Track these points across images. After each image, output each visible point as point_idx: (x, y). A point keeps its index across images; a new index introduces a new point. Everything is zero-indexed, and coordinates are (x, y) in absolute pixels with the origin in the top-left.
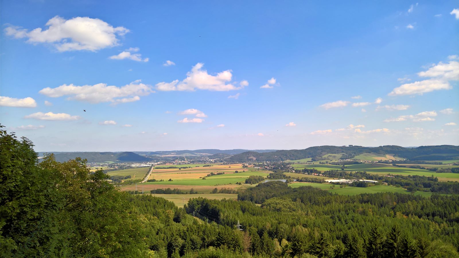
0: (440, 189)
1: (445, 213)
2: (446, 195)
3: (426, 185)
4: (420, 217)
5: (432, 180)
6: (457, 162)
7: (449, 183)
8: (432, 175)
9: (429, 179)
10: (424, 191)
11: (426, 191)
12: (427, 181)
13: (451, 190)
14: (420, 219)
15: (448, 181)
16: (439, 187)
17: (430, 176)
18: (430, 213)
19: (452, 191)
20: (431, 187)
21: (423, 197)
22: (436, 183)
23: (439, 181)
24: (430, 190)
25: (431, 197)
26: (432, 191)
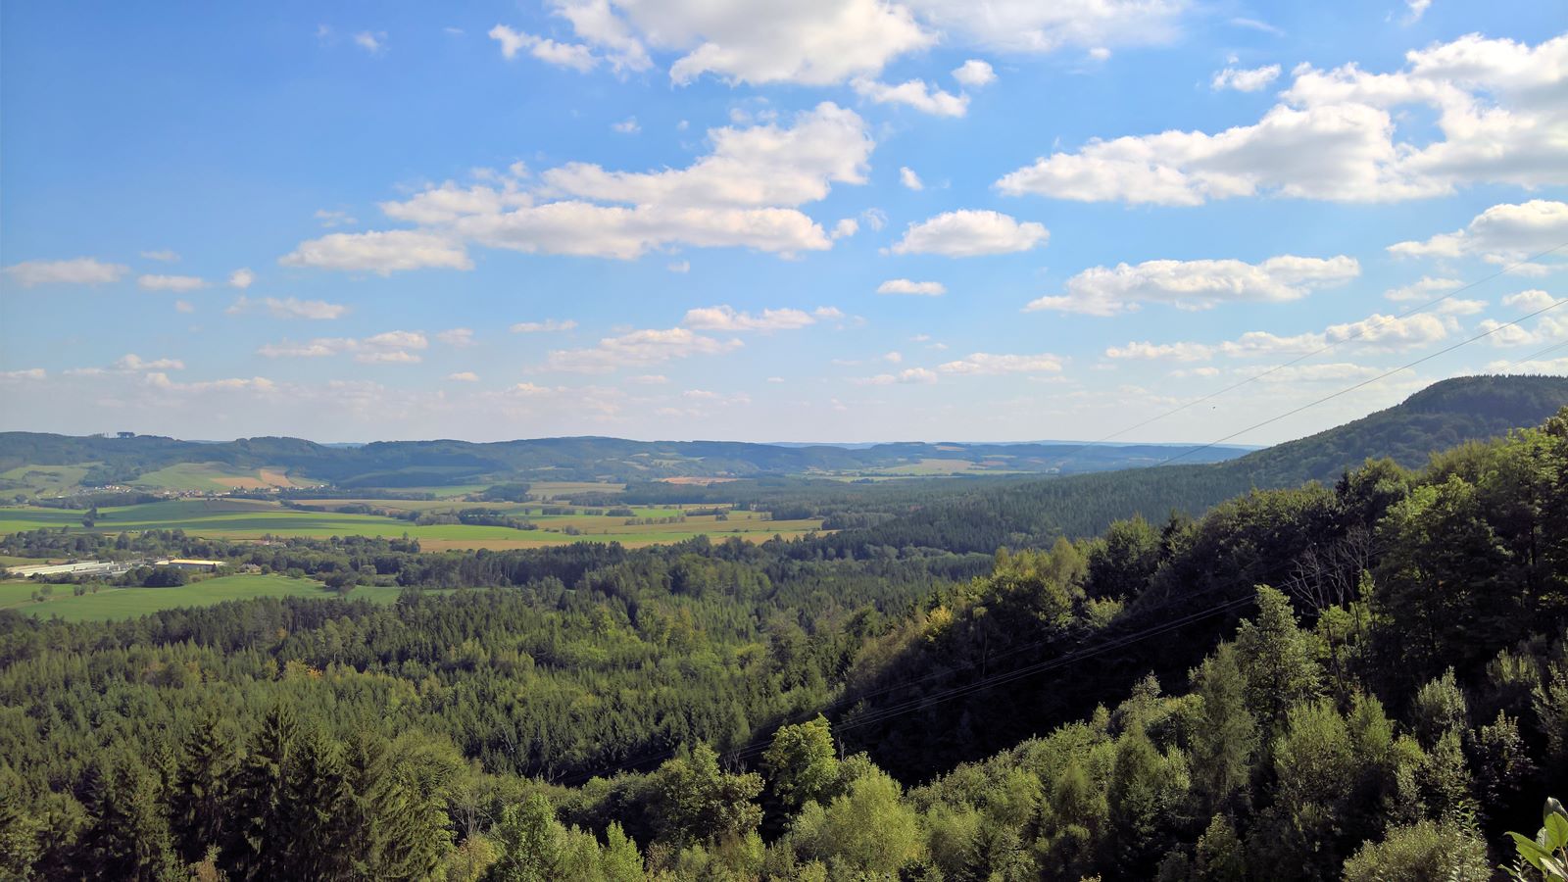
0: (425, 575)
1: (435, 648)
2: (437, 592)
3: (384, 567)
4: (361, 668)
5: (403, 549)
6: (476, 492)
7: (452, 557)
8: (405, 534)
9: (395, 546)
10: (377, 585)
11: (383, 585)
12: (387, 554)
13: (455, 576)
14: (360, 675)
15: (448, 551)
16: (422, 568)
17: (397, 538)
18: (394, 652)
19: (459, 578)
20: (400, 572)
21: (374, 603)
22: (415, 557)
23: (421, 552)
24: (397, 579)
25: (398, 600)
26: (402, 584)
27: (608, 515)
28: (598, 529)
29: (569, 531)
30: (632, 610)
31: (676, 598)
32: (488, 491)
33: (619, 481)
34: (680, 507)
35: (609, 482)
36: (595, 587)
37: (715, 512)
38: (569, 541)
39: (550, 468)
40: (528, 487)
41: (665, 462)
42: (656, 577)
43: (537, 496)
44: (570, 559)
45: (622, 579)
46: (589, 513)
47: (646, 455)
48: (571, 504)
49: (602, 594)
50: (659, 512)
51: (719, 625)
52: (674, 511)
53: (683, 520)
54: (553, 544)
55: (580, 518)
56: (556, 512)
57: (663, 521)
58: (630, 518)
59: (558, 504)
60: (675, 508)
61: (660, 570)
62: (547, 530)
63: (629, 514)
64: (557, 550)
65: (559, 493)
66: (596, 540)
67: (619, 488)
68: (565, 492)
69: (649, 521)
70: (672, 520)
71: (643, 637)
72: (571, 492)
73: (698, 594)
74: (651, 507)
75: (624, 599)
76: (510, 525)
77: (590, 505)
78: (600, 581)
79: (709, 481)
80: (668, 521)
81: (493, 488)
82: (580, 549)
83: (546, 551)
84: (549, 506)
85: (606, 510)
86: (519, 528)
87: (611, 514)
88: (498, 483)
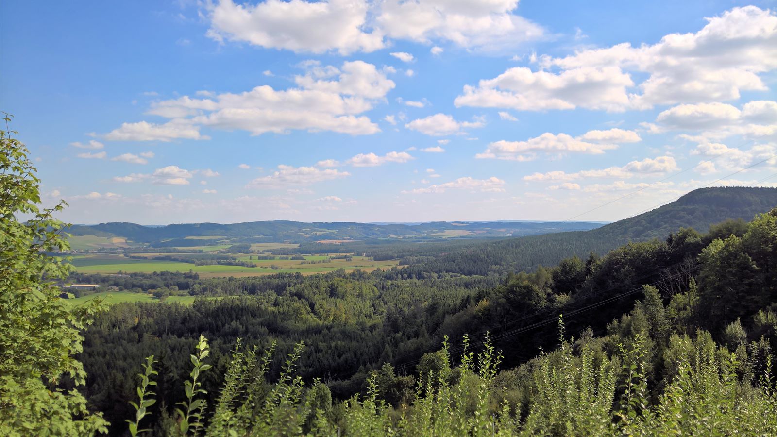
0: (204, 290)
1: (217, 326)
2: (215, 299)
3: (183, 287)
4: (180, 336)
5: (191, 277)
6: (224, 249)
7: (216, 281)
8: (191, 270)
9: (188, 276)
10: (179, 295)
11: (182, 296)
12: (182, 280)
13: (219, 290)
14: (179, 339)
15: (214, 278)
16: (202, 287)
17: (187, 272)
18: (196, 328)
19: (221, 291)
20: (190, 289)
21: (181, 304)
22: (197, 281)
23: (200, 279)
24: (189, 292)
25: (194, 302)
26: (192, 295)
27: (291, 259)
28: (288, 266)
29: (273, 267)
30: (312, 306)
31: (333, 299)
32: (230, 248)
33: (296, 243)
34: (327, 255)
35: (290, 243)
36: (292, 295)
37: (345, 257)
38: (274, 273)
39: (261, 236)
40: (250, 246)
41: (318, 233)
42: (323, 289)
43: (255, 251)
44: (277, 281)
45: (306, 290)
46: (282, 259)
47: (309, 229)
48: (272, 254)
49: (296, 298)
50: (317, 257)
51: (356, 312)
52: (324, 257)
53: (329, 261)
54: (267, 274)
55: (277, 261)
56: (265, 258)
57: (320, 262)
58: (303, 261)
59: (266, 254)
60: (325, 255)
61: (324, 286)
62: (262, 267)
63: (302, 258)
64: (269, 277)
65: (266, 249)
66: (288, 272)
67: (296, 246)
68: (269, 248)
69: (313, 262)
70: (324, 261)
71: (319, 318)
72: (272, 248)
73: (343, 298)
74: (312, 255)
75: (307, 300)
76: (243, 264)
77: (282, 255)
78: (295, 292)
79: (341, 241)
80: (322, 262)
81: (232, 246)
82: (281, 276)
83: (263, 278)
84: (262, 255)
85: (290, 257)
86: (247, 266)
87: (293, 259)
88: (234, 244)
